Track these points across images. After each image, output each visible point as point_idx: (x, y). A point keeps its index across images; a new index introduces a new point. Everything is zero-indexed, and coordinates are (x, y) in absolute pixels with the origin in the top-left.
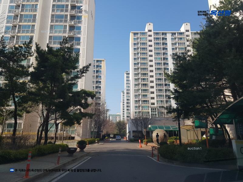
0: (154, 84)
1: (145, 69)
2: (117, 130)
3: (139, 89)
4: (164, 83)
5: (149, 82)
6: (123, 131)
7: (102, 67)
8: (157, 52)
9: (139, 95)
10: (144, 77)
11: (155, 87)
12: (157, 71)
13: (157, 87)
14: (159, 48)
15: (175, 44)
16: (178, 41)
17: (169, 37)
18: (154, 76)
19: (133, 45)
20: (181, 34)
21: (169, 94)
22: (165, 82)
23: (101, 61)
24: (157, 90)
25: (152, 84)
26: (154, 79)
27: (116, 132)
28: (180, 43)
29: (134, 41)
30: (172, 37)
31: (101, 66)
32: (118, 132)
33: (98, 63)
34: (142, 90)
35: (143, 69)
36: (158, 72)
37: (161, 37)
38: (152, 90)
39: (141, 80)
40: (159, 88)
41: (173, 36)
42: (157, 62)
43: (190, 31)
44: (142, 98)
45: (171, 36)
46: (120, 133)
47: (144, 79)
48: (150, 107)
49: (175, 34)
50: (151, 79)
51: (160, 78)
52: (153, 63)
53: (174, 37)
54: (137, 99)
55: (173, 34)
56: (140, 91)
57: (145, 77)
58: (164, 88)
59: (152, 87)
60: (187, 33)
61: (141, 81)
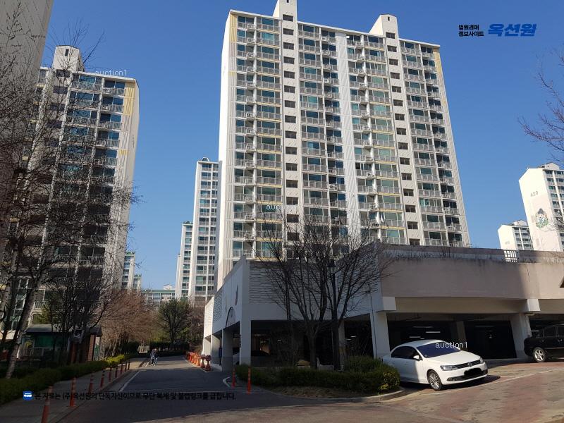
0: (297, 176)
1: (271, 125)
2: (165, 328)
3: (251, 189)
4: (328, 174)
5: (283, 166)
6: (182, 332)
7: (124, 104)
8: (308, 80)
9: (251, 206)
10: (266, 152)
11: (300, 184)
12: (307, 136)
13: (305, 184)
14: (313, 71)
15: (359, 65)
16: (367, 58)
17: (341, 43)
18: (299, 151)
19: (236, 52)
20: (374, 40)
21: (341, 209)
22: (331, 171)
23: (121, 84)
24: (305, 193)
25: (290, 175)
26: (297, 159)
27: (158, 335)
28: (373, 64)
29: (239, 40)
30: (351, 46)
31: (120, 102)
32: (168, 336)
33: (109, 89)
34: (258, 191)
35: (266, 124)
36: (311, 140)
37: (321, 39)
38: (290, 192)
39: (258, 157)
40: (311, 189)
41: (354, 44)
42: (309, 109)
43: (397, 36)
44: (257, 218)
45: (346, 42)
46: (172, 339)
47: (266, 157)
48: (285, 247)
49: (358, 38)
50: (290, 159)
51: (317, 156)
52: (295, 112)
53: (354, 47)
54: (243, 221)
55: (353, 38)
56: (254, 193)
57: (272, 152)
58: (329, 189)
59: (292, 184)
60: (389, 42)
61: (258, 164)
